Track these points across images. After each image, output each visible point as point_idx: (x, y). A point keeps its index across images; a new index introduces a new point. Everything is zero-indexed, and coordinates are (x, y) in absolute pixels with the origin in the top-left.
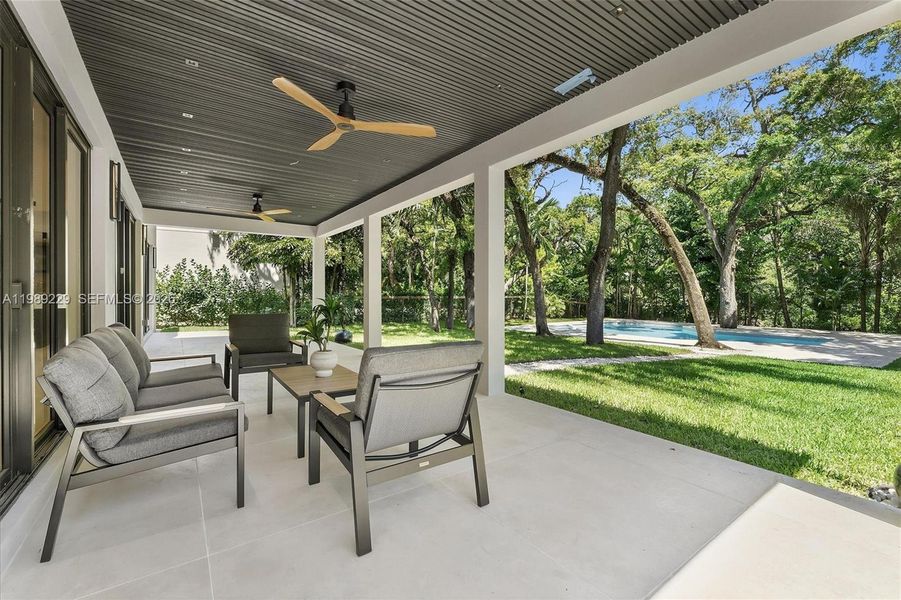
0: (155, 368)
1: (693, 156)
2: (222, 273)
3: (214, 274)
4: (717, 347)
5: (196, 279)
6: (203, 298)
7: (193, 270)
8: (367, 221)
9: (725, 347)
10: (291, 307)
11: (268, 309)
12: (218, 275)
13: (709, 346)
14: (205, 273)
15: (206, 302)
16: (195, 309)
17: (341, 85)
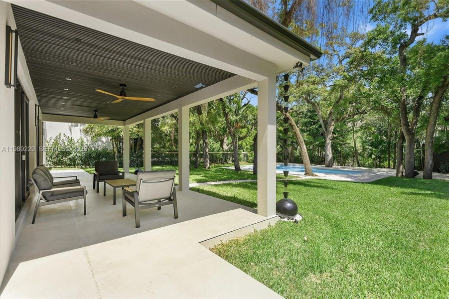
0: (55, 181)
1: (311, 86)
2: (80, 141)
3: (76, 141)
4: (313, 175)
5: (66, 144)
6: (70, 153)
7: (65, 139)
8: (144, 121)
9: (316, 175)
10: (116, 158)
11: (104, 159)
12: (78, 142)
13: (309, 175)
14: (71, 141)
15: (71, 156)
16: (65, 159)
17: (121, 85)
